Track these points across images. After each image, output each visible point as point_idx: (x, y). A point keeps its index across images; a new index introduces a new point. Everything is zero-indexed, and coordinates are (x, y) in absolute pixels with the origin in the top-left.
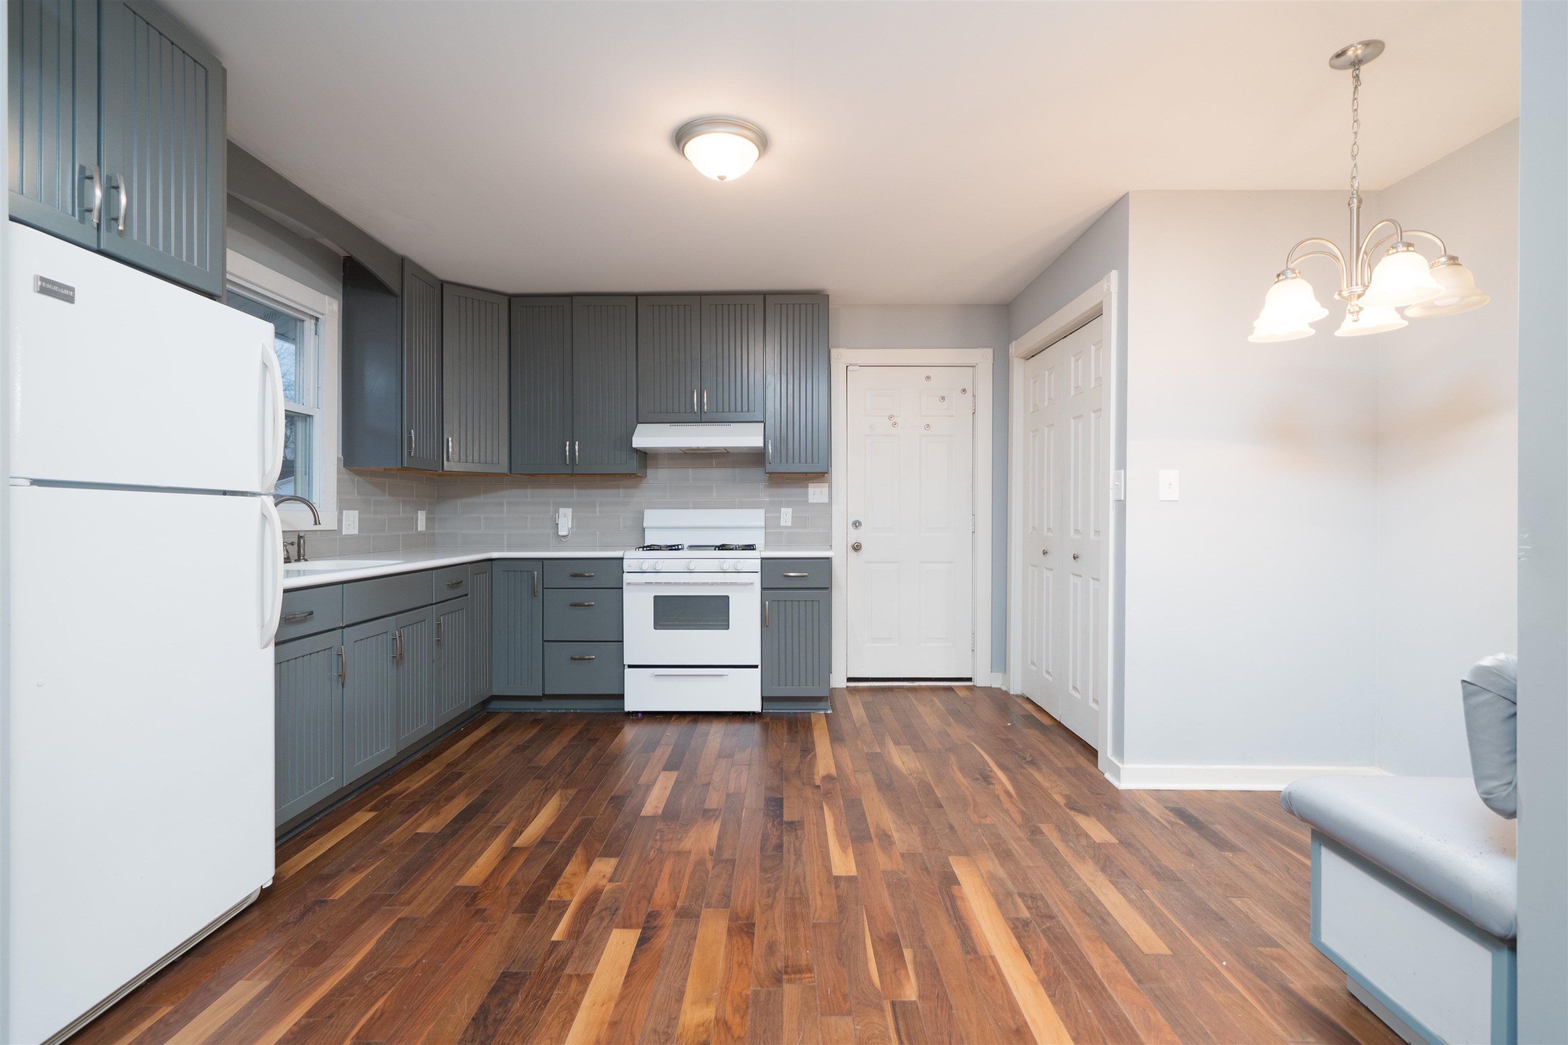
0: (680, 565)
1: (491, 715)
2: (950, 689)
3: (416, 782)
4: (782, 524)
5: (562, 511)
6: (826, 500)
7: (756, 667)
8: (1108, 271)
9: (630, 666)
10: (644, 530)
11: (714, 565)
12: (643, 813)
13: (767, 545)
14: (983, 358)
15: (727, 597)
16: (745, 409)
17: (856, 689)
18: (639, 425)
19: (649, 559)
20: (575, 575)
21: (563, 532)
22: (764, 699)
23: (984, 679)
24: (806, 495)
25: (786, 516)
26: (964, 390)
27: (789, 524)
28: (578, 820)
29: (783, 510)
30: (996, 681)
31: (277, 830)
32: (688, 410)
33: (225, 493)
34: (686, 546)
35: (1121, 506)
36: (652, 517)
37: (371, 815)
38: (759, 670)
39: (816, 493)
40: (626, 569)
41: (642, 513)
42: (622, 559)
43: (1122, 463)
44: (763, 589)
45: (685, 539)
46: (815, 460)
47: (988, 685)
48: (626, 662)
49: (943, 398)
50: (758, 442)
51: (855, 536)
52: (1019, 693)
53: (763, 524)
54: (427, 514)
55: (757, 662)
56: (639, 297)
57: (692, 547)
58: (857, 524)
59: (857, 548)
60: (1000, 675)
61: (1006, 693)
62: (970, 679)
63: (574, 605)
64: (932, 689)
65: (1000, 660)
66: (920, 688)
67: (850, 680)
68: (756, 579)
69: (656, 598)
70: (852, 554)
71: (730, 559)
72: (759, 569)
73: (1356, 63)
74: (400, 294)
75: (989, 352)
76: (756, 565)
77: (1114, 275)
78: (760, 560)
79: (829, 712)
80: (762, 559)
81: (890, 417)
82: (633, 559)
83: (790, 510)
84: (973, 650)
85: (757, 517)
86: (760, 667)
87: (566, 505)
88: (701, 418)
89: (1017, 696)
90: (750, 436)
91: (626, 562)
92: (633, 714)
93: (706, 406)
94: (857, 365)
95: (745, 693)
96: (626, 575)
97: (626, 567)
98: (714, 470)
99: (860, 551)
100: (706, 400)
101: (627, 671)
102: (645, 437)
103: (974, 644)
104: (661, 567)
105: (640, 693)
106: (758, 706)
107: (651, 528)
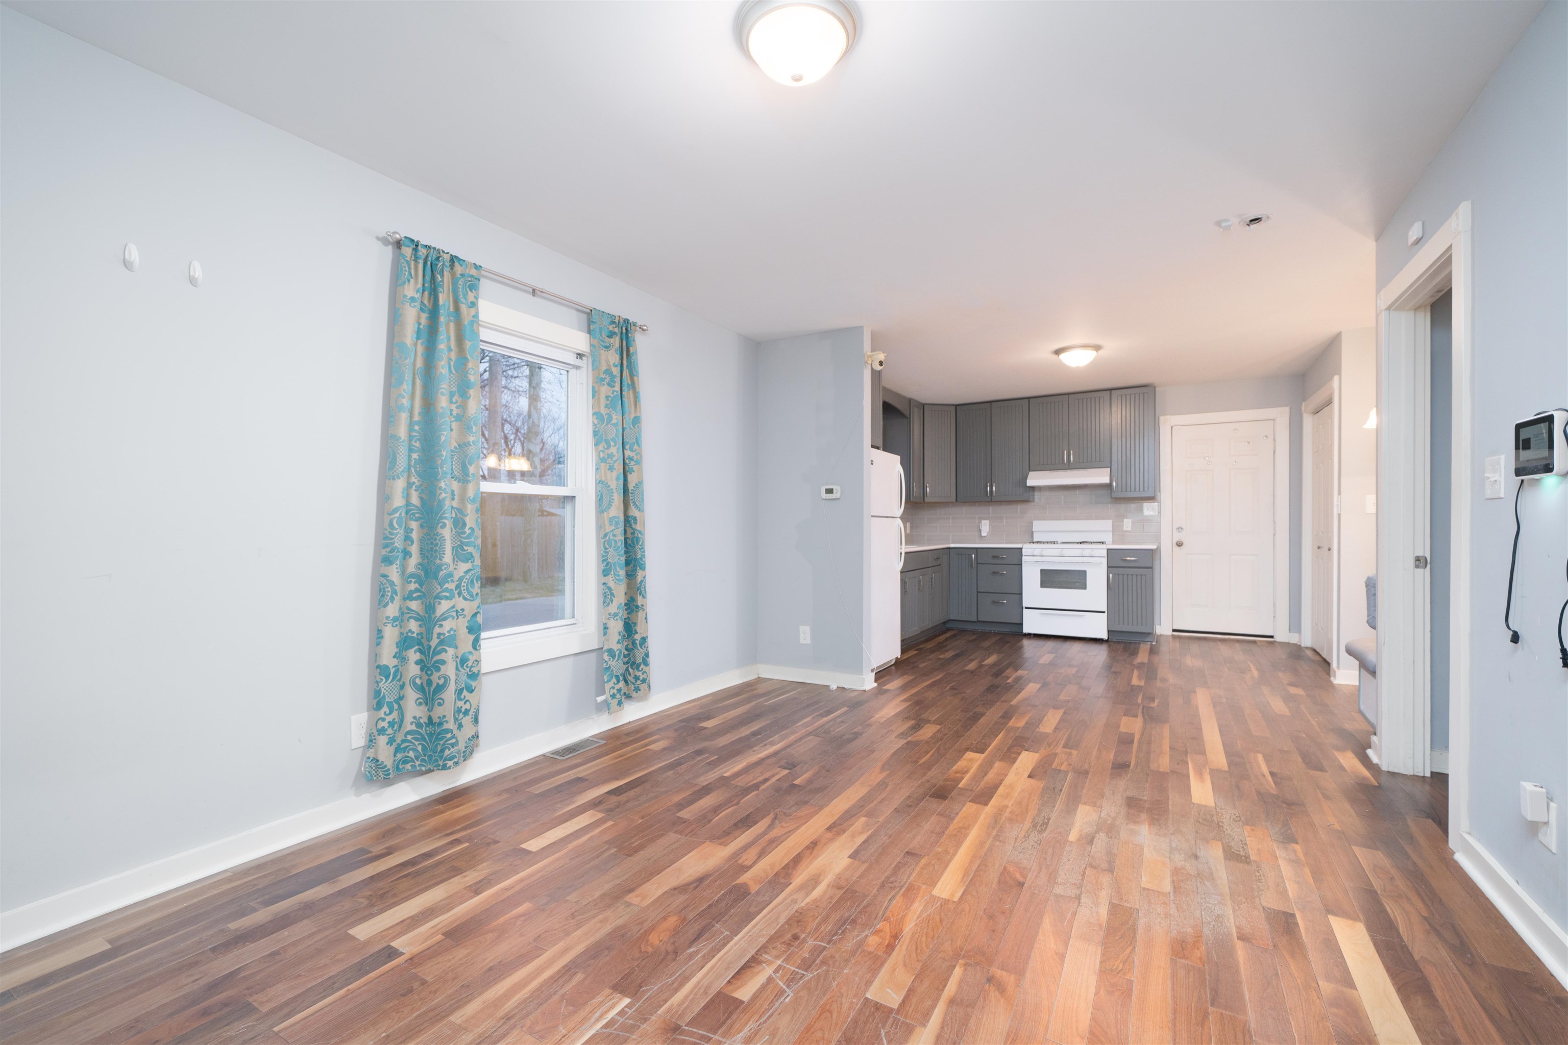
0: (1056, 552)
1: (948, 630)
2: (1255, 642)
3: (929, 645)
4: (1124, 529)
5: (983, 522)
6: (1156, 513)
7: (1104, 612)
8: (1332, 377)
9: (1026, 608)
10: (1032, 533)
11: (1078, 553)
12: (1039, 662)
13: (1114, 543)
14: (1281, 415)
15: (1085, 572)
16: (1098, 459)
17: (1180, 637)
18: (1030, 473)
19: (1036, 549)
20: (994, 557)
21: (984, 534)
22: (1109, 631)
23: (1283, 635)
24: (1142, 511)
25: (1126, 524)
26: (1266, 436)
27: (1130, 529)
28: (1007, 662)
29: (1124, 520)
30: (1293, 639)
31: (902, 641)
32: (1061, 462)
33: (887, 517)
34: (1059, 542)
35: (1339, 515)
36: (1038, 525)
37: (916, 652)
38: (1106, 614)
39: (1149, 509)
40: (1024, 554)
41: (1032, 523)
42: (1021, 549)
43: (1339, 493)
44: (1108, 567)
45: (1060, 538)
46: (1146, 489)
47: (1287, 641)
48: (1024, 605)
49: (1249, 442)
50: (1106, 480)
51: (1178, 537)
52: (1309, 646)
53: (1111, 529)
54: (911, 524)
55: (1105, 609)
56: (1030, 399)
57: (1063, 543)
58: (1180, 529)
59: (1180, 544)
60: (1295, 634)
61: (1300, 646)
62: (1272, 637)
63: (994, 573)
64: (1238, 641)
65: (1295, 624)
66: (1230, 640)
67: (1174, 631)
68: (1105, 561)
69: (1042, 571)
70: (1176, 549)
71: (1087, 549)
72: (1106, 555)
74: (908, 416)
75: (1286, 410)
76: (1105, 553)
77: (1336, 378)
78: (1106, 550)
79: (1154, 643)
80: (1108, 550)
82: (1027, 549)
83: (1130, 519)
84: (1273, 616)
85: (1107, 524)
86: (1106, 612)
87: (985, 519)
88: (1069, 467)
89: (1307, 648)
90: (1100, 477)
91: (1024, 550)
92: (1029, 635)
93: (1072, 459)
94: (1179, 425)
95: (1098, 628)
96: (1024, 558)
97: (1024, 553)
98: (1080, 496)
99: (1182, 547)
100: (1072, 456)
101: (1025, 610)
102: (1034, 479)
103: (1275, 612)
104: (1044, 553)
105: (1032, 623)
106: (1104, 636)
107: (1038, 531)
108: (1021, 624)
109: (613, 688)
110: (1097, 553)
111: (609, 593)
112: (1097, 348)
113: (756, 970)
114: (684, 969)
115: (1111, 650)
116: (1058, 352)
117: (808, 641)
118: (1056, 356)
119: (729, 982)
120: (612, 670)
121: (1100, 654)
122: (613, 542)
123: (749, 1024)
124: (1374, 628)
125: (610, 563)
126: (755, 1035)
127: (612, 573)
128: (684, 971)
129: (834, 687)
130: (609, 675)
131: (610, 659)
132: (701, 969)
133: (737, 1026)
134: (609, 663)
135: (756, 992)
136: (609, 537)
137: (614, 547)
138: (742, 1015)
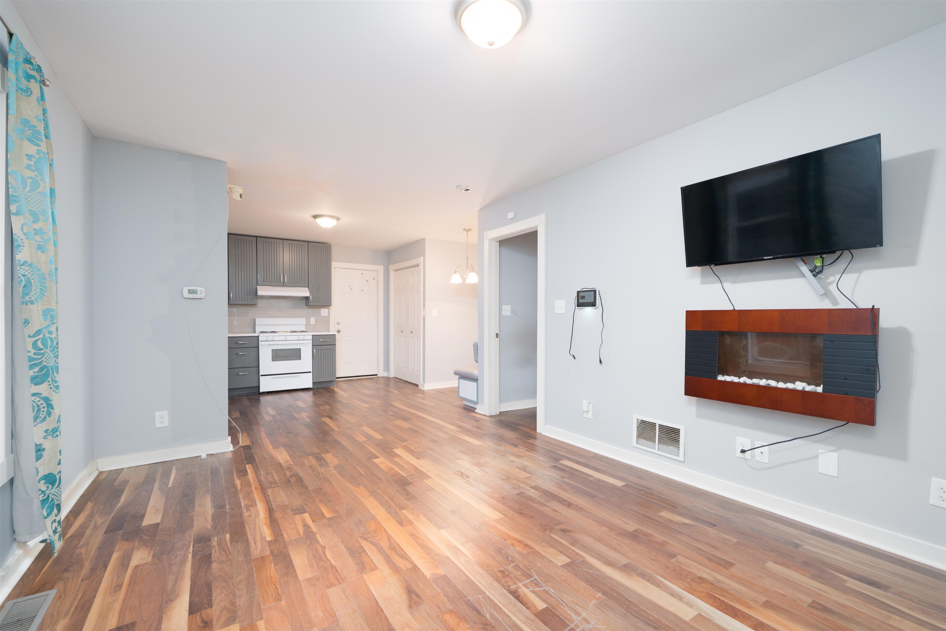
0: (282, 338)
2: (371, 378)
4: (311, 323)
6: (328, 315)
7: (310, 372)
10: (255, 326)
14: (380, 268)
15: (300, 349)
16: (300, 282)
18: (259, 287)
19: (268, 337)
22: (313, 383)
23: (382, 373)
24: (320, 313)
25: (313, 321)
26: (374, 279)
27: (314, 323)
29: (311, 318)
30: (385, 374)
32: (279, 281)
35: (424, 318)
36: (259, 321)
39: (324, 312)
41: (255, 320)
42: (258, 336)
43: (424, 307)
44: (313, 346)
46: (324, 300)
47: (383, 376)
48: (261, 374)
49: (367, 281)
50: (306, 294)
51: (338, 328)
52: (393, 377)
53: (305, 323)
55: (311, 370)
56: (257, 238)
57: (283, 332)
58: (338, 323)
59: (340, 331)
60: (386, 372)
61: (389, 377)
62: (376, 375)
63: (237, 354)
65: (387, 368)
68: (311, 342)
69: (273, 350)
71: (296, 336)
73: (467, 231)
75: (382, 267)
76: (311, 338)
77: (421, 257)
78: (312, 336)
79: (335, 386)
80: (312, 335)
81: (350, 286)
82: (263, 337)
83: (314, 318)
84: (378, 365)
85: (303, 321)
86: (312, 372)
88: (284, 285)
90: (304, 292)
91: (260, 338)
92: (263, 393)
93: (286, 280)
94: (338, 268)
95: (307, 382)
96: (260, 343)
97: (260, 340)
98: (284, 303)
99: (340, 333)
100: (286, 278)
101: (261, 377)
102: (262, 291)
103: (378, 363)
104: (275, 339)
105: (266, 385)
106: (311, 386)
107: (258, 325)
108: (259, 387)
109: (55, 521)
110: (306, 338)
111: (45, 405)
112: (338, 219)
113: (522, 595)
114: (505, 625)
115: (314, 394)
116: (315, 217)
117: (166, 424)
118: (314, 219)
119: (528, 608)
120: (53, 500)
121: (308, 397)
122: (49, 340)
123: (566, 610)
124: (477, 362)
125: (47, 367)
126: (575, 610)
127: (50, 379)
128: (507, 624)
129: (204, 456)
130: (48, 507)
131: (48, 487)
132: (510, 617)
133: (566, 615)
134: (47, 492)
135: (542, 601)
136: (44, 335)
137: (51, 347)
138: (558, 611)
